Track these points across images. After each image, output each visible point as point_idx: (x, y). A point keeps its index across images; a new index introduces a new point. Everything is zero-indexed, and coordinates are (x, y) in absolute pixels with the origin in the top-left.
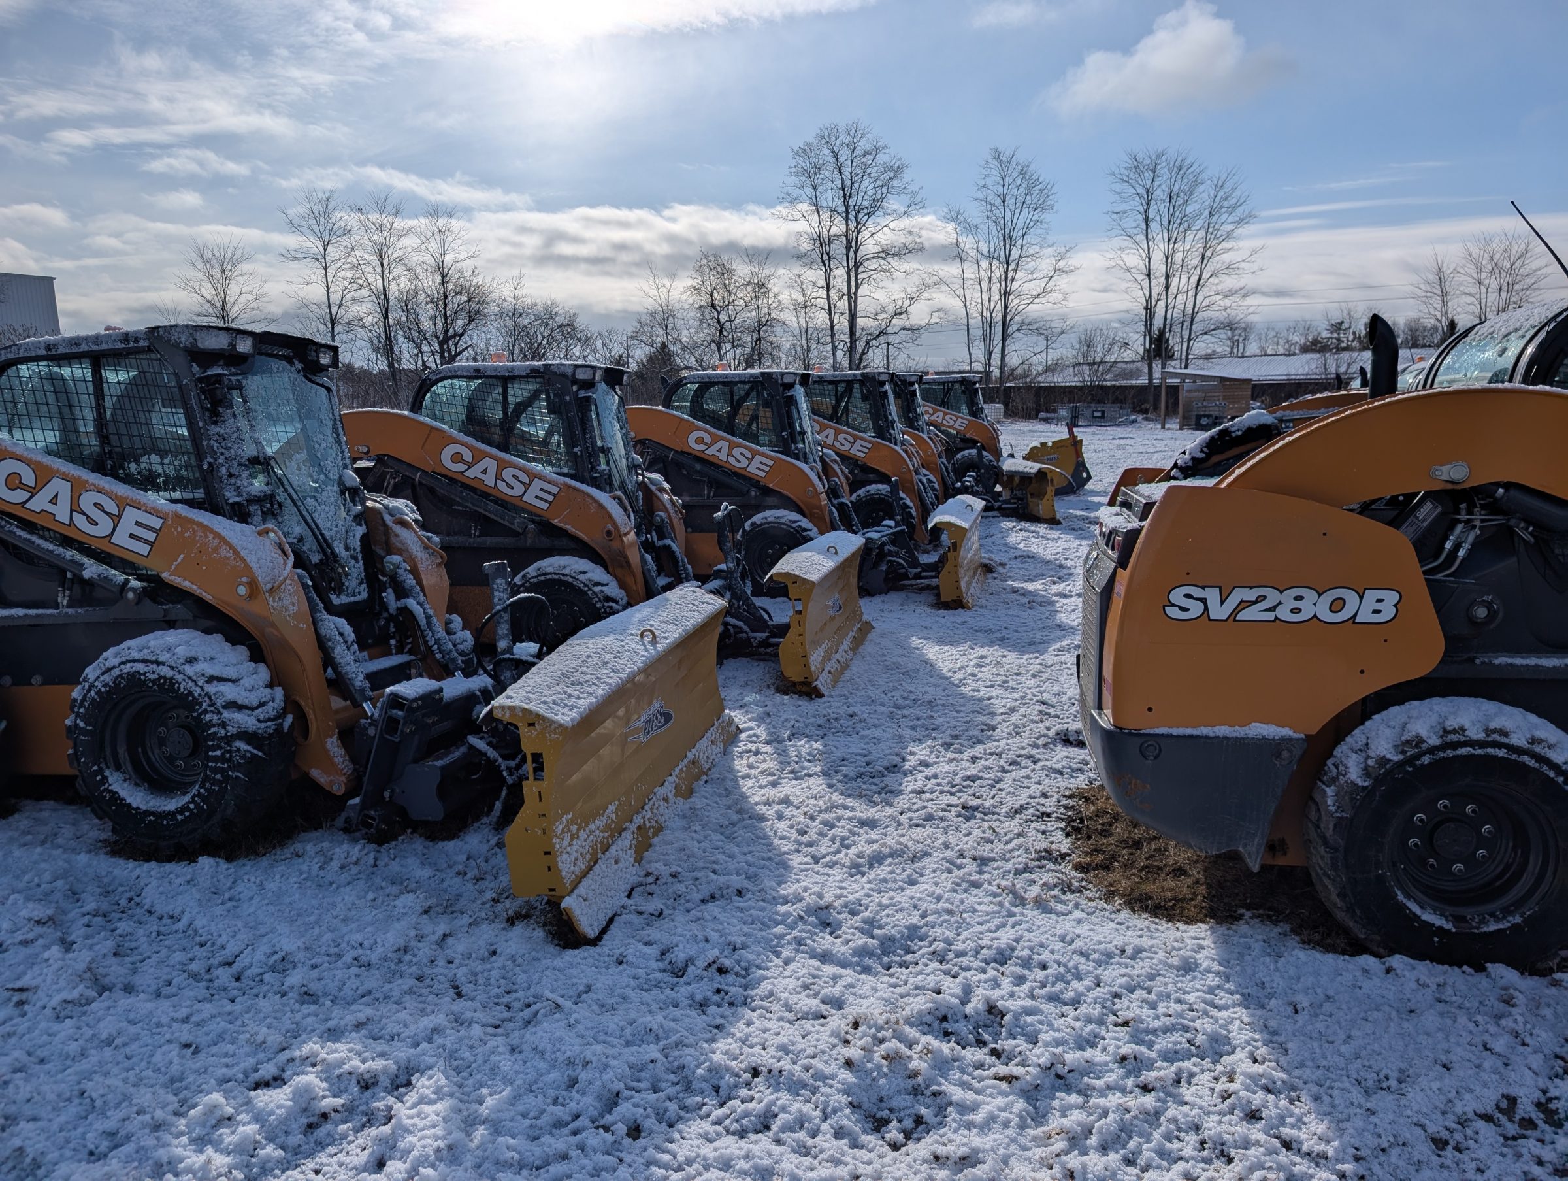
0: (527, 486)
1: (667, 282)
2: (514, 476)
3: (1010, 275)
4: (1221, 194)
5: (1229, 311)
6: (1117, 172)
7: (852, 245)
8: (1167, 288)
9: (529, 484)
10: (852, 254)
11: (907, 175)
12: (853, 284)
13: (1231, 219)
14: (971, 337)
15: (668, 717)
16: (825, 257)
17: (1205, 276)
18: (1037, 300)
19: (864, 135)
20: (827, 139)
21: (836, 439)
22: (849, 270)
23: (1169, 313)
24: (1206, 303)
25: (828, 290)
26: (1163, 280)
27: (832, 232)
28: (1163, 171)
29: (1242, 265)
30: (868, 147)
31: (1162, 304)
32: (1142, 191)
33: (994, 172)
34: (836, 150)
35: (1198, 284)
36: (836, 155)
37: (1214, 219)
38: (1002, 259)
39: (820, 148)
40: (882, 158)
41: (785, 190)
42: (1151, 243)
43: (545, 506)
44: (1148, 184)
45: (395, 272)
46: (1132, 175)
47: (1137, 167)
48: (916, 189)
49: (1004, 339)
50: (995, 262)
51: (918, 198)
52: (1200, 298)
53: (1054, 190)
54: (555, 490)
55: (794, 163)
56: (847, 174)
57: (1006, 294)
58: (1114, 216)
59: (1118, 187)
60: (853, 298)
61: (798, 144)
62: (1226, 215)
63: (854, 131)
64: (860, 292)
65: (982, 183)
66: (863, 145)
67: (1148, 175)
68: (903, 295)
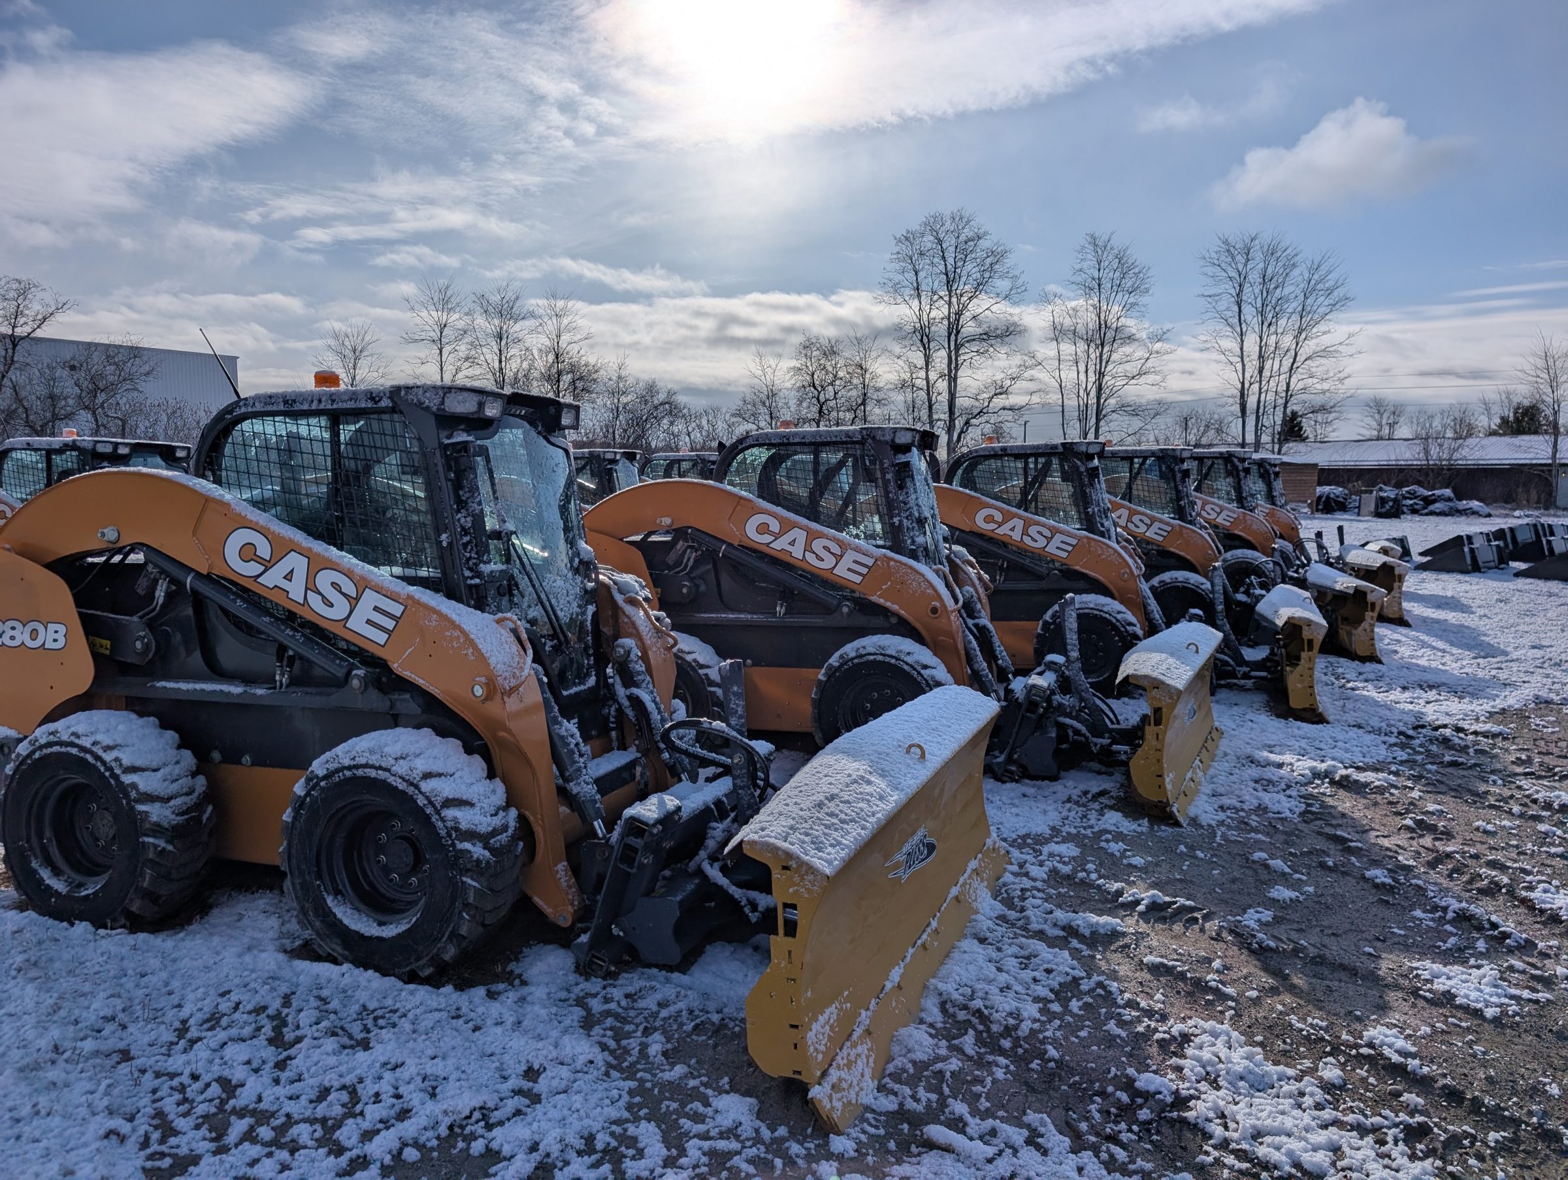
0: (838, 558)
1: (773, 362)
2: (824, 547)
3: (1105, 357)
4: (1316, 277)
5: (1327, 394)
6: (1207, 256)
7: (954, 328)
8: (1261, 372)
9: (841, 556)
10: (953, 337)
11: (1009, 261)
12: (953, 366)
13: (1326, 303)
14: (1066, 417)
15: (931, 848)
16: (925, 340)
17: (1300, 359)
18: (1133, 382)
19: (968, 222)
20: (932, 226)
21: (1129, 520)
22: (950, 351)
23: (1263, 396)
24: (1300, 385)
25: (927, 370)
26: (1256, 363)
27: (932, 315)
28: (1257, 255)
29: (1341, 348)
30: (971, 234)
31: (1256, 387)
32: (1234, 274)
33: (1089, 256)
34: (941, 236)
35: (1291, 369)
36: (940, 242)
37: (1309, 301)
38: (1098, 342)
39: (923, 235)
40: (984, 244)
41: (887, 275)
42: (1244, 326)
43: (858, 579)
44: (1240, 267)
45: (512, 352)
46: (1223, 258)
47: (1229, 249)
48: (1017, 273)
49: (1098, 420)
50: (1092, 345)
51: (1020, 282)
52: (1294, 380)
53: (1150, 274)
54: (870, 562)
55: (897, 249)
56: (951, 261)
57: (1101, 374)
58: (1209, 299)
59: (1211, 270)
60: (952, 379)
61: (900, 232)
62: (1323, 298)
63: (960, 220)
64: (960, 373)
65: (1078, 267)
66: (967, 233)
67: (1240, 259)
68: (1002, 375)
